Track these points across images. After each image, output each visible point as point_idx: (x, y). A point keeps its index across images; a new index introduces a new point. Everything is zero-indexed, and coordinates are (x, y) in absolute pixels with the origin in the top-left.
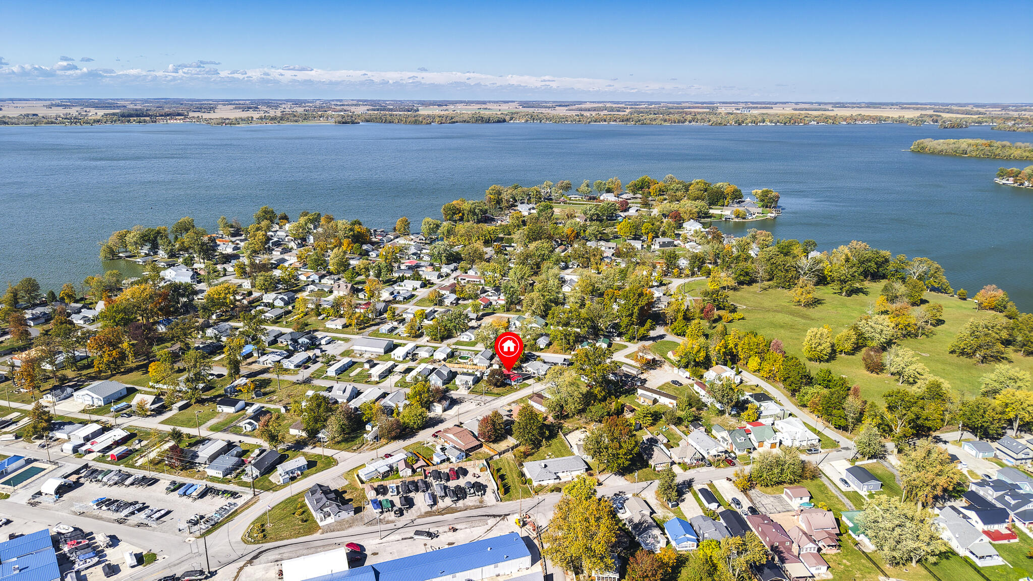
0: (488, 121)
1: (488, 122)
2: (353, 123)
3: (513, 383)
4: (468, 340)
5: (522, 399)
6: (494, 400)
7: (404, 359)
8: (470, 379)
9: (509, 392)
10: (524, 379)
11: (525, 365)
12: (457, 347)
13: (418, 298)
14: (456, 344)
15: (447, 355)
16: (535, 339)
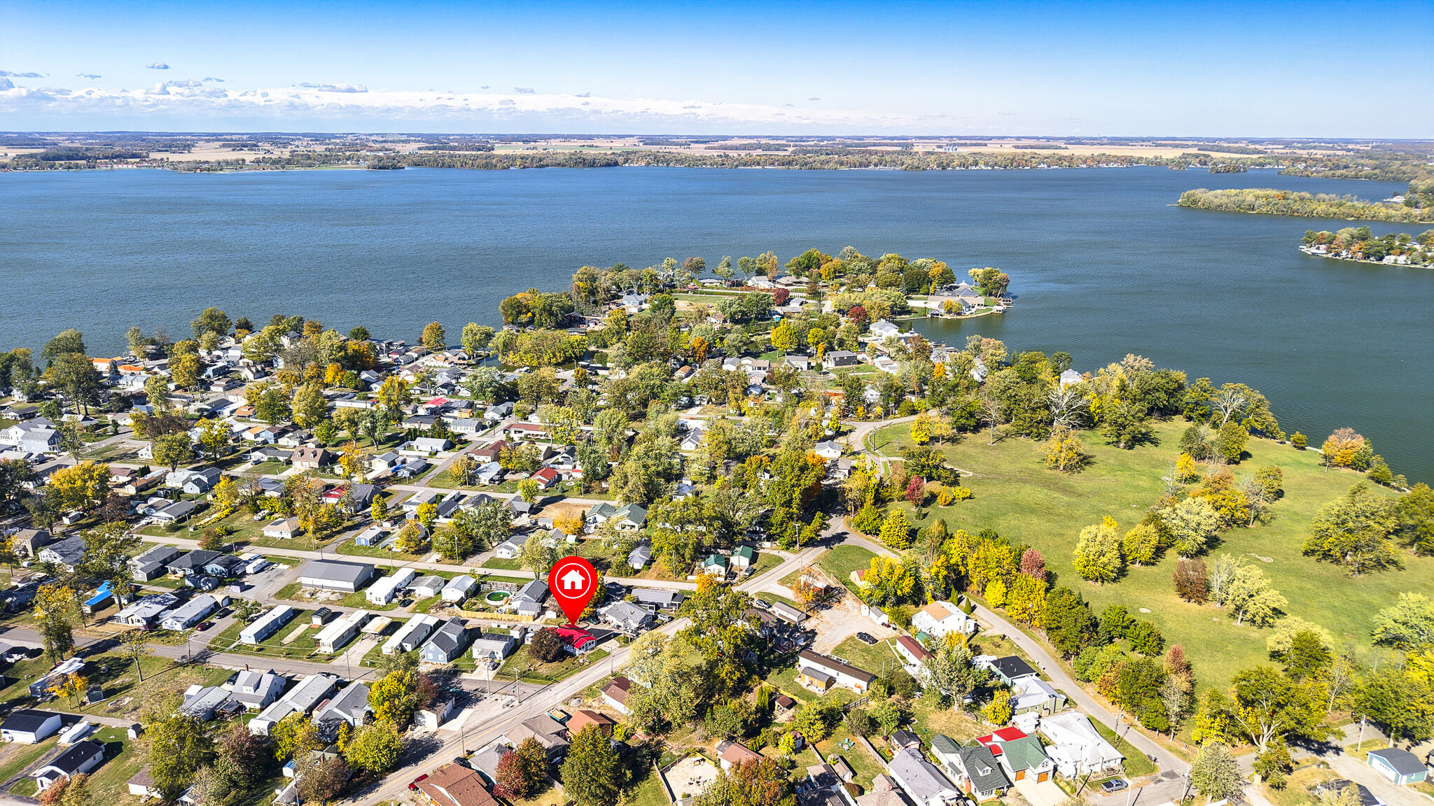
0: (592, 164)
1: (592, 166)
2: (395, 167)
3: (578, 652)
4: (509, 557)
5: (590, 688)
6: (538, 692)
7: (389, 601)
8: (498, 647)
9: (569, 672)
10: (599, 642)
11: (602, 610)
12: (488, 571)
13: (436, 471)
14: (488, 565)
15: (466, 593)
16: (627, 553)
